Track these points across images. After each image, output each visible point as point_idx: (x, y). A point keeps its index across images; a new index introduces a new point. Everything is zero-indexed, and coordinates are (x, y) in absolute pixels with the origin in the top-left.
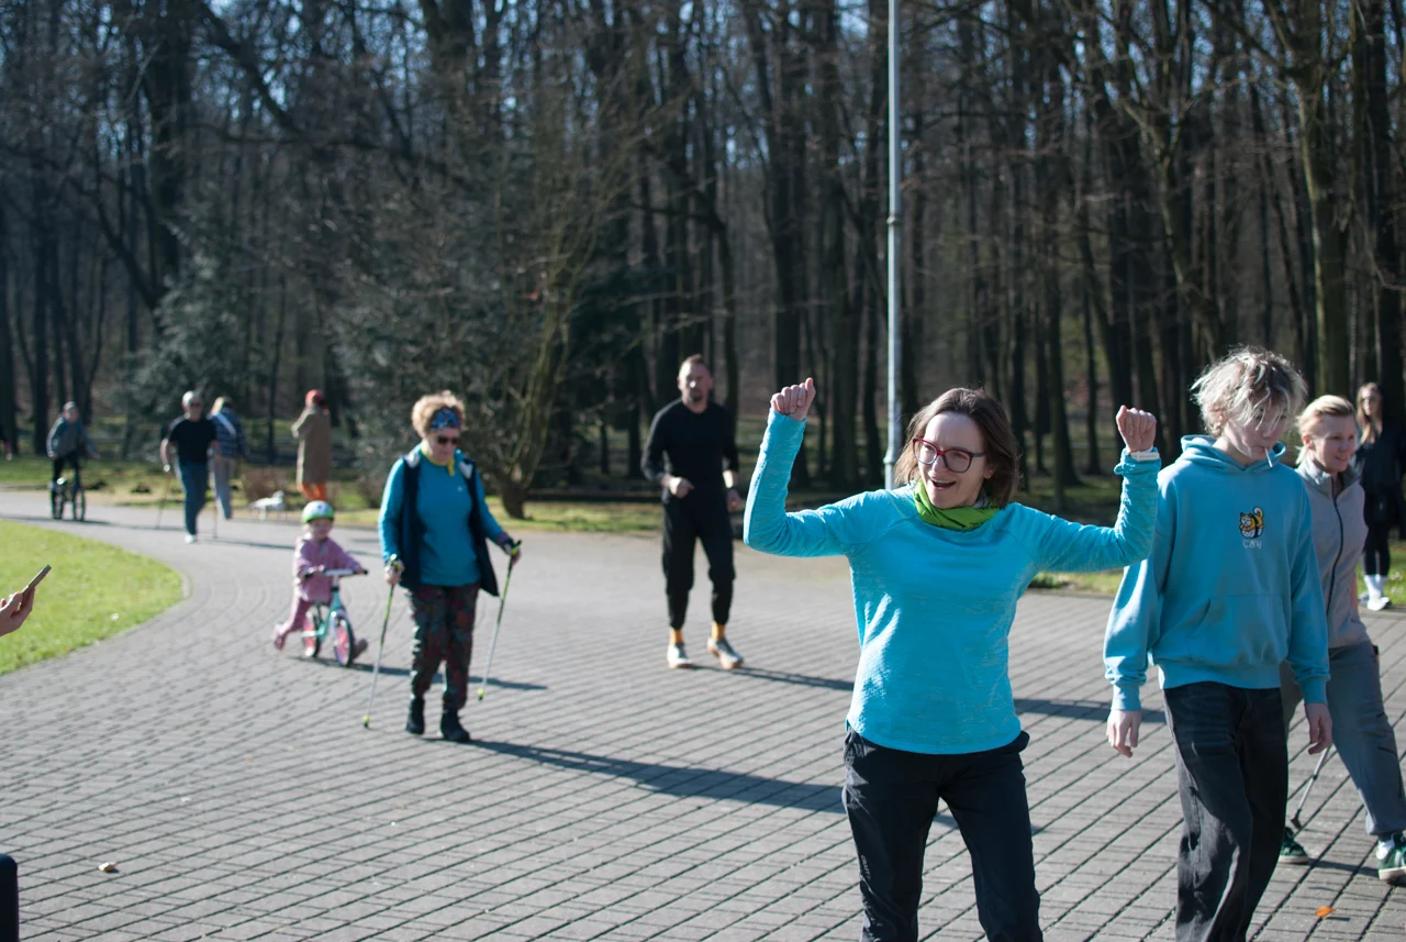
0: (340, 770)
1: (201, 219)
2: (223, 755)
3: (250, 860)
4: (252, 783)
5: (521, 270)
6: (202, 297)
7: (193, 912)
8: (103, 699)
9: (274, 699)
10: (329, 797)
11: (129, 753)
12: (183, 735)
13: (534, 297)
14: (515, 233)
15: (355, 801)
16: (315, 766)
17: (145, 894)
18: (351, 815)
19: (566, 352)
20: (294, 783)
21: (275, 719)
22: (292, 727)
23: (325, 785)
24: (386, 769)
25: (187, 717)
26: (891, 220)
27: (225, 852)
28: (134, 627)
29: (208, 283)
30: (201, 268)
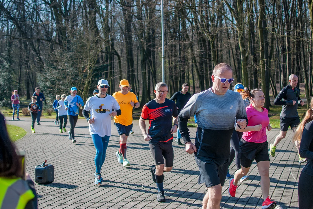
0: (83, 157)
1: (6, 55)
2: (60, 156)
3: (78, 169)
4: (69, 159)
5: (83, 66)
6: (5, 71)
7: (75, 175)
8: (29, 148)
9: (61, 147)
10: (84, 161)
11: (43, 156)
12: (50, 153)
13: (84, 71)
14: (82, 59)
15: (89, 161)
16: (78, 157)
17: (65, 173)
18: (90, 163)
19: (91, 83)
20: (76, 159)
21: (64, 150)
22: (68, 151)
23: (82, 159)
24: (90, 157)
25: (48, 150)
26: (162, 57)
27: (73, 168)
28: (23, 137)
29: (7, 68)
30: (5, 65)
